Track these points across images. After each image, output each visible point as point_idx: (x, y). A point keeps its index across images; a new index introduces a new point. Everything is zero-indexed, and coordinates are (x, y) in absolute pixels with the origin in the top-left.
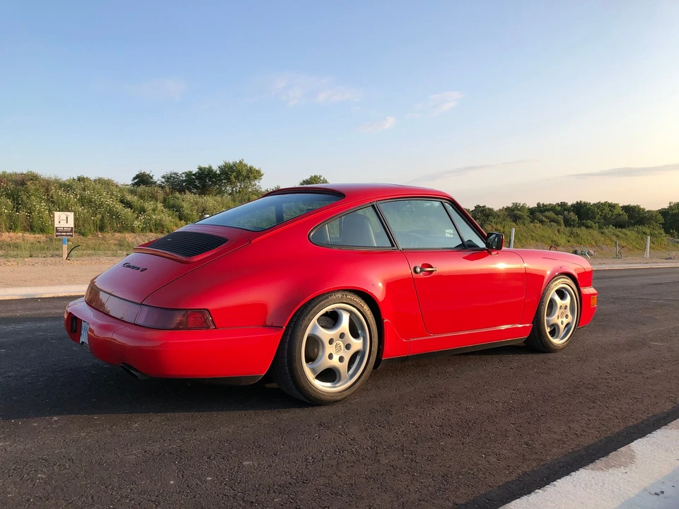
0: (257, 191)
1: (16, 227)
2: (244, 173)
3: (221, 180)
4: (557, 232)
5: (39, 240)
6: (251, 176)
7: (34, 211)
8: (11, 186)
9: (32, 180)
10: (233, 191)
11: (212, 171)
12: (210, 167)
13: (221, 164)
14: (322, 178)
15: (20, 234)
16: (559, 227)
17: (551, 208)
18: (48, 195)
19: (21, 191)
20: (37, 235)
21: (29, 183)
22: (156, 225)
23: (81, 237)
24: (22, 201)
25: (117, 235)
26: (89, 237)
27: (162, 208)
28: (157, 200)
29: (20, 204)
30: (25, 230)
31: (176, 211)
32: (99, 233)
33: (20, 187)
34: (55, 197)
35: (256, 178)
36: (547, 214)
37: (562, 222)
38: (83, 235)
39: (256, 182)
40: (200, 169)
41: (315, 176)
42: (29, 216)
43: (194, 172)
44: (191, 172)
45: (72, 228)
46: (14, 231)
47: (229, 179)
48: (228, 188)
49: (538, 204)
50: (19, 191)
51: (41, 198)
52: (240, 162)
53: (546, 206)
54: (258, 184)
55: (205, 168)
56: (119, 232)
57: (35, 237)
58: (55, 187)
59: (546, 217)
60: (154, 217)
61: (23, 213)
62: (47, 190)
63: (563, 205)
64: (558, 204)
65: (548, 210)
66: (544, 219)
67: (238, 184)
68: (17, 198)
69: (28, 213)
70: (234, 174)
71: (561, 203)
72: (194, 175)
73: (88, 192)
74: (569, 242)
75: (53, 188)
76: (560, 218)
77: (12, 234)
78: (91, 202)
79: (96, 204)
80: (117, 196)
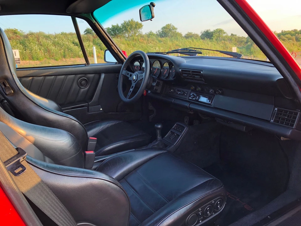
0: (140, 34)
1: (26, 58)
2: (134, 26)
3: (123, 31)
4: (292, 45)
5: (36, 64)
6: (138, 27)
7: (33, 50)
8: (22, 38)
9: (31, 35)
10: (128, 36)
11: (119, 27)
12: (117, 25)
13: (123, 22)
14: (172, 25)
15: (28, 61)
16: (294, 42)
17: (289, 33)
18: (39, 42)
19: (26, 41)
20: (36, 62)
21: (29, 36)
22: (90, 53)
23: (56, 61)
24: (27, 45)
25: (72, 59)
26: (59, 61)
27: (93, 45)
28: (90, 41)
29: (26, 47)
30: (30, 59)
31: (99, 46)
32: (64, 59)
33: (25, 39)
34: (42, 43)
35: (140, 28)
36: (287, 36)
37: (295, 39)
38: (56, 60)
39: (140, 30)
40: (113, 26)
41: (168, 25)
42: (31, 53)
43: (110, 28)
44: (109, 28)
45: (19, 58)
46: (25, 60)
47: (126, 30)
48: (126, 35)
49: (282, 31)
50: (25, 40)
51: (35, 43)
52: (132, 20)
53: (286, 32)
54: (141, 31)
55: (115, 26)
56: (73, 58)
57: (35, 63)
58: (42, 38)
59: (286, 37)
60: (89, 49)
61: (28, 51)
62: (38, 40)
63: (295, 31)
64: (292, 30)
65: (287, 34)
66: (285, 38)
67: (131, 32)
68: (25, 44)
69: (30, 51)
70: (129, 27)
71: (294, 30)
72: (111, 29)
73: (57, 39)
74: (299, 49)
75: (41, 38)
76: (294, 37)
77: (24, 61)
78: (59, 44)
79: (61, 45)
80: (71, 40)
